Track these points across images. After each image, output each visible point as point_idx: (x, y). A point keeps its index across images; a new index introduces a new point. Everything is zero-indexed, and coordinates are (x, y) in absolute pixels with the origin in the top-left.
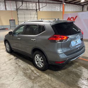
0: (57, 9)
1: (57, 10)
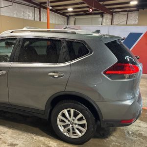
0: (29, 16)
1: (27, 17)
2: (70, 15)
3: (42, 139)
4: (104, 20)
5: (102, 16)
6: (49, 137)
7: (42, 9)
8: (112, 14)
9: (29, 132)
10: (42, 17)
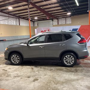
1: (13, 24)
2: (35, 21)
5: (53, 21)
7: (20, 19)
8: (58, 19)
10: (20, 23)
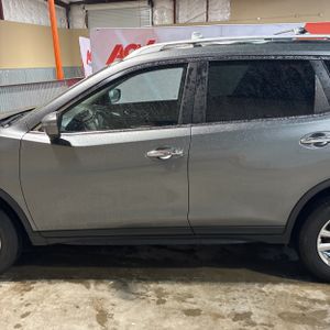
2: (71, 4)
3: (280, 288)
4: (156, 12)
5: (152, 5)
6: (292, 283)
9: (241, 281)
10: (4, 8)
